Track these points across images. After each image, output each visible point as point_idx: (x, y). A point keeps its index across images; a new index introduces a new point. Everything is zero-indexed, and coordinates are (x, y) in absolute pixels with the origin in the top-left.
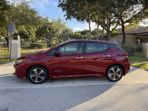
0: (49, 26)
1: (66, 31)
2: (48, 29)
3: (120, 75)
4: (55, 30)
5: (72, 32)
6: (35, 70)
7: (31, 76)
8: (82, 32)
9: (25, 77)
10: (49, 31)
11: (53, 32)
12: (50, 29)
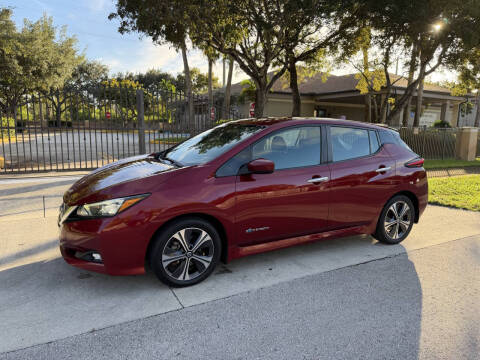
0: (21, 46)
1: (82, 70)
2: (16, 62)
3: (408, 223)
4: (46, 66)
5: (103, 76)
6: (180, 235)
7: (166, 260)
8: (140, 77)
9: (142, 270)
10: (20, 69)
11: (38, 73)
12: (23, 61)
